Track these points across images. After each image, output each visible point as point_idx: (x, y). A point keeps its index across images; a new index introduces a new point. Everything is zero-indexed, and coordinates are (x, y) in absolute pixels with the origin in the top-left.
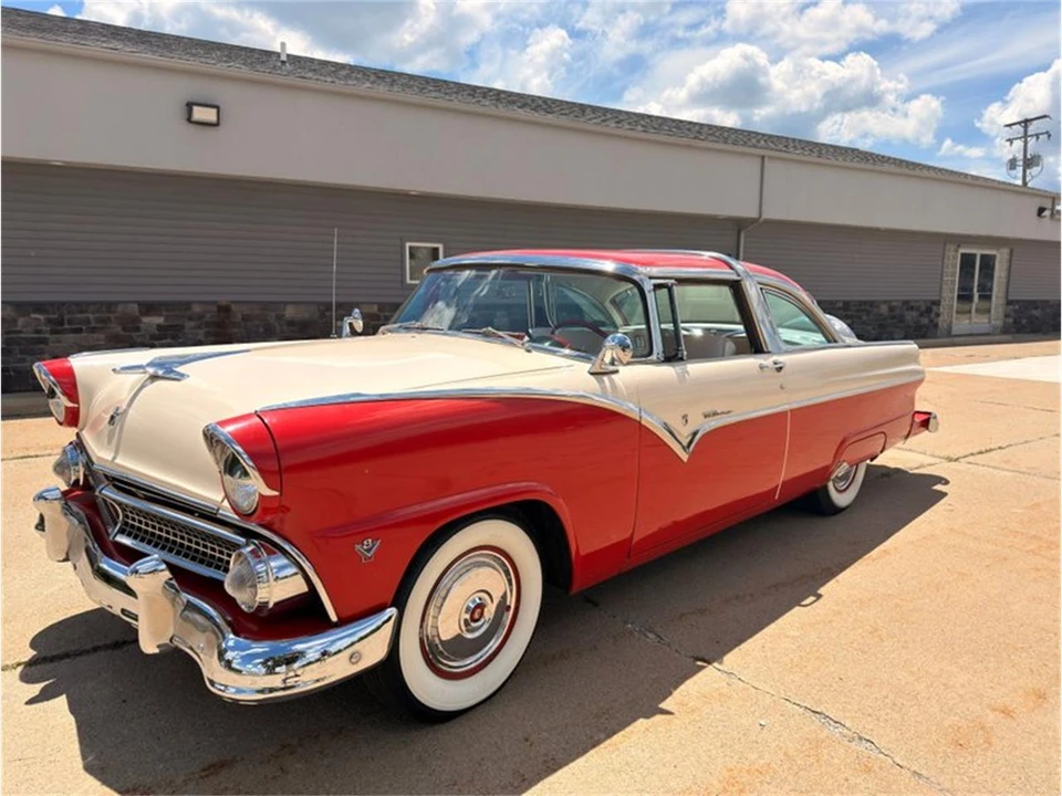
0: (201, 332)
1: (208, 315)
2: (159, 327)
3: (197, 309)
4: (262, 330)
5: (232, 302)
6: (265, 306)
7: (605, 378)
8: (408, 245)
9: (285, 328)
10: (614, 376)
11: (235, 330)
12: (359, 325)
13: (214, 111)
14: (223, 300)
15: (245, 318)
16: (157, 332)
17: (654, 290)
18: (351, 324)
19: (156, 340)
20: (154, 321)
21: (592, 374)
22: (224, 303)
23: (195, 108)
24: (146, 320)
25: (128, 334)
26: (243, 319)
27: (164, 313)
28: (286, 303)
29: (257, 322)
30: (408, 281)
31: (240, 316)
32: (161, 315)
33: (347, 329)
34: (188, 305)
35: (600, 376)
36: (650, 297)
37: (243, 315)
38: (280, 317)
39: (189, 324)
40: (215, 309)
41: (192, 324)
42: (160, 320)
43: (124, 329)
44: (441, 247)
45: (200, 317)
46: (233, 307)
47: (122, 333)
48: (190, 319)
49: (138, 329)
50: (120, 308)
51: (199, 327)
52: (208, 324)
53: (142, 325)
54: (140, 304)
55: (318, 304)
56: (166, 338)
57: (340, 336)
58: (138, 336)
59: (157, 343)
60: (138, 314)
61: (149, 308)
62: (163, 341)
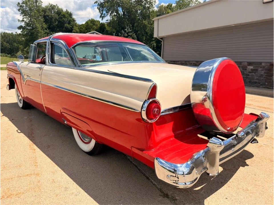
0: (263, 72)
1: (266, 67)
2: (252, 70)
3: (263, 64)
16: (251, 71)
19: (250, 73)
22: (272, 63)
24: (248, 67)
25: (243, 71)
27: (254, 65)
34: (261, 63)
40: (269, 64)
41: (261, 69)
43: (243, 70)
45: (264, 67)
49: (246, 70)
50: (243, 63)
52: (266, 70)
54: (248, 62)
56: (252, 73)
59: (250, 74)
60: (247, 65)
61: (250, 64)
62: (252, 74)
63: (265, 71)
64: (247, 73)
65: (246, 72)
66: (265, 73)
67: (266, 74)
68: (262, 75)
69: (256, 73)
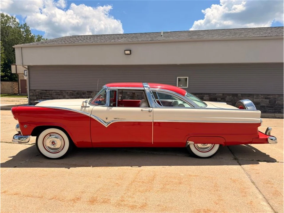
8: (178, 78)
13: (129, 51)
15: (138, 96)
17: (110, 92)
21: (82, 107)
23: (126, 51)
31: (136, 95)
39: (127, 96)
40: (132, 93)
44: (188, 78)
45: (129, 95)
46: (136, 93)
48: (127, 95)
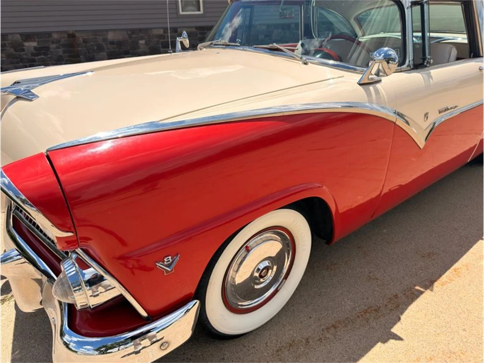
0: (60, 50)
1: (63, 40)
2: (35, 48)
3: (55, 36)
4: (96, 48)
5: (76, 31)
6: (95, 32)
7: (371, 88)
9: (109, 46)
10: (378, 86)
11: (80, 49)
12: (187, 43)
14: (71, 30)
16: (35, 52)
17: (411, 7)
18: (182, 43)
19: (35, 56)
20: (31, 45)
21: (360, 85)
22: (71, 32)
24: (26, 44)
25: (18, 53)
26: (84, 42)
27: (37, 40)
28: (107, 31)
29: (92, 43)
30: (181, 13)
31: (81, 40)
32: (35, 41)
33: (179, 46)
34: (49, 34)
35: (366, 86)
36: (408, 12)
37: (83, 39)
38: (105, 40)
39: (53, 46)
40: (66, 36)
41: (54, 46)
42: (35, 44)
43: (16, 51)
45: (58, 41)
46: (77, 34)
47: (14, 53)
48: (53, 43)
49: (23, 50)
50: (10, 38)
51: (58, 48)
52: (64, 46)
53: (25, 47)
54: (21, 34)
55: (127, 30)
56: (41, 55)
57: (174, 52)
58: (23, 55)
59: (36, 58)
60: (21, 41)
61: (28, 37)
62: (39, 57)
63: (63, 49)
64: (30, 57)
65: (26, 54)
66: (64, 52)
67: (68, 54)
68: (61, 56)
69: (48, 55)
